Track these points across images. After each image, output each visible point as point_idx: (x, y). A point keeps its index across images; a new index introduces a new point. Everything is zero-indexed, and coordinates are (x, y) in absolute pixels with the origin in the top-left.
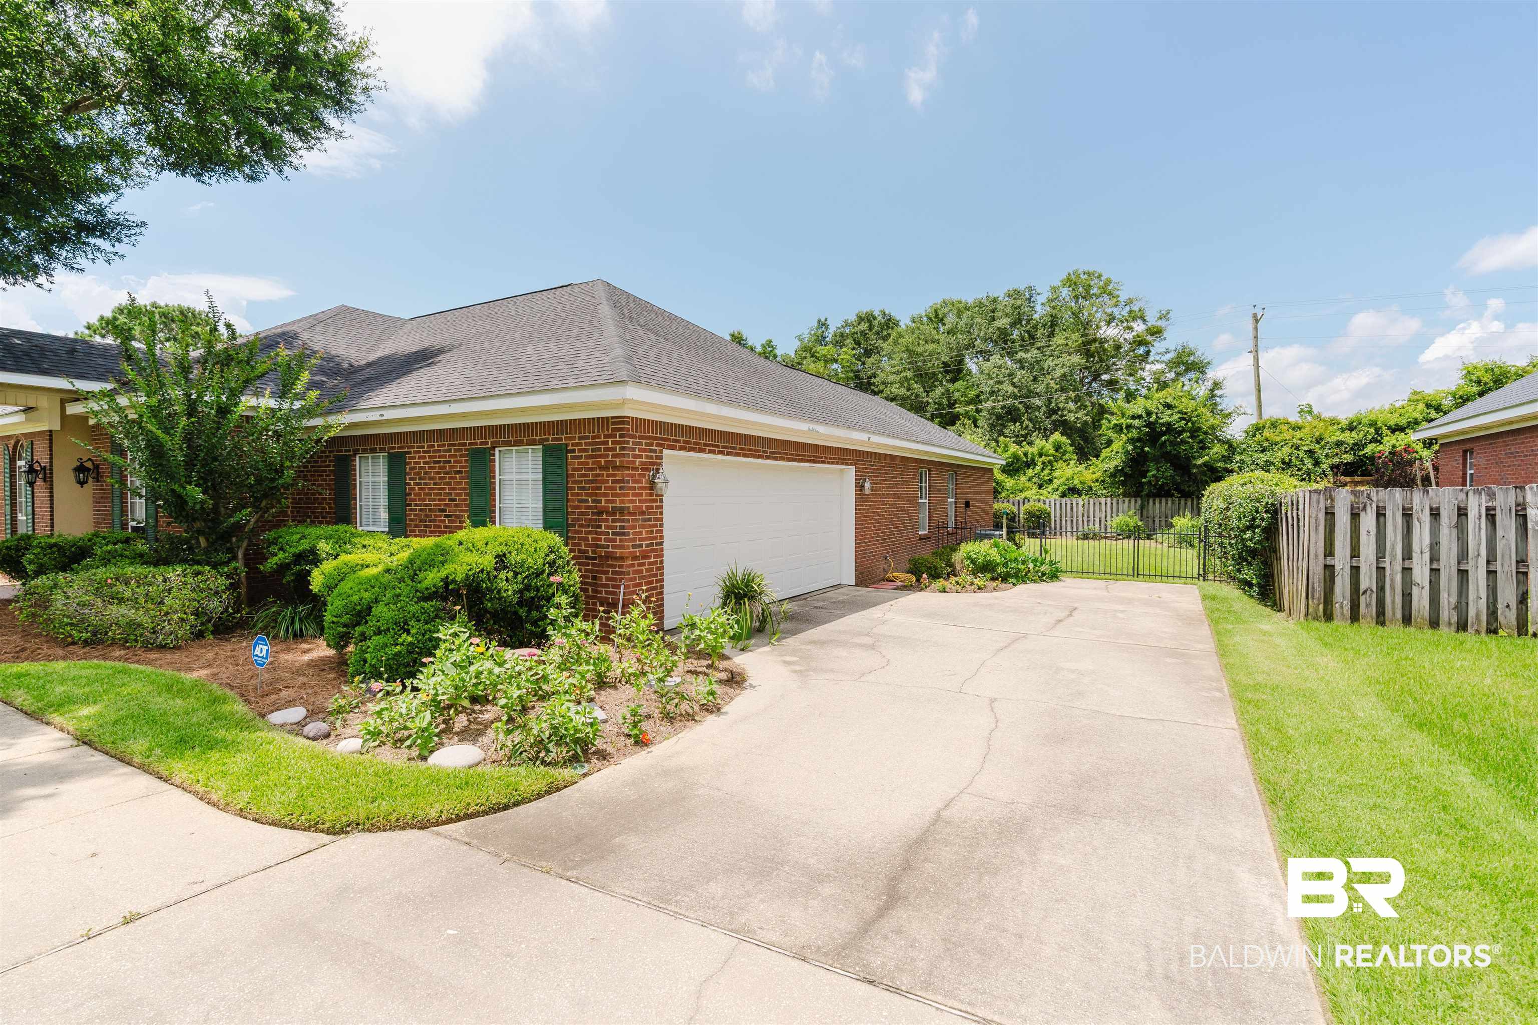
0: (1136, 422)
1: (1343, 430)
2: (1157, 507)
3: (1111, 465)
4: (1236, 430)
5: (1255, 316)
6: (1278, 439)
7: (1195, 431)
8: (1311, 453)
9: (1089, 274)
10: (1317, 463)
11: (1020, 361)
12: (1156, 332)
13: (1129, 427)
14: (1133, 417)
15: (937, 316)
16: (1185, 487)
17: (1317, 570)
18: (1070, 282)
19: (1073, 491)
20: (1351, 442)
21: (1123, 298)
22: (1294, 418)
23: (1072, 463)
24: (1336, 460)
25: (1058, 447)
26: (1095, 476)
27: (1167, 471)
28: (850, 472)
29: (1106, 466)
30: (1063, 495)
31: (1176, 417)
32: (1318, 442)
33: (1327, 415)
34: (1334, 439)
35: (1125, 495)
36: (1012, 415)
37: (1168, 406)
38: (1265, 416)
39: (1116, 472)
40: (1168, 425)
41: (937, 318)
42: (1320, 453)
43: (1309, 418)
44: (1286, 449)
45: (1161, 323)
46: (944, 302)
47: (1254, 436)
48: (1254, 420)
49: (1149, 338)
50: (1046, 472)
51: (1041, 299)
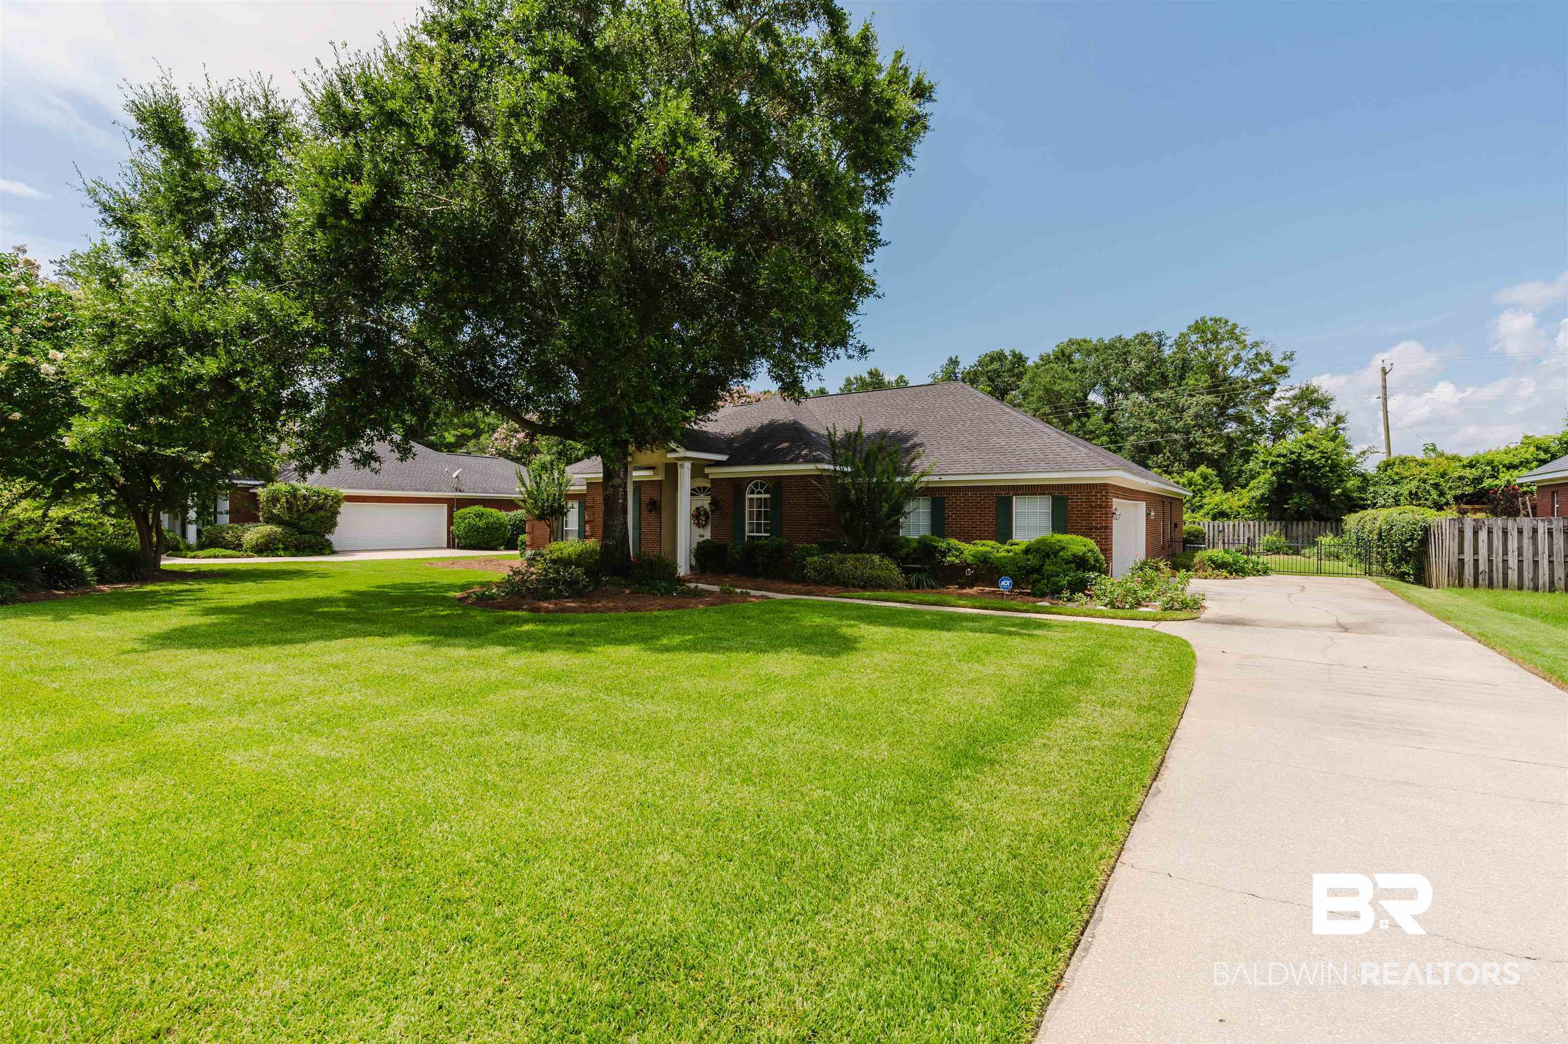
0: (1282, 460)
1: (1464, 467)
2: (1299, 529)
3: (1257, 493)
4: (1369, 466)
5: (1383, 369)
6: (1407, 474)
7: (1334, 467)
8: (1436, 486)
9: (1216, 321)
10: (1442, 494)
11: (1156, 400)
12: (1282, 371)
13: (1274, 464)
14: (1279, 456)
15: (1063, 355)
16: (1324, 513)
17: (1454, 561)
18: (1199, 327)
19: (1223, 514)
20: (1471, 477)
21: (1249, 340)
22: (1420, 456)
23: (1219, 491)
24: (1459, 492)
25: (1205, 477)
26: (1241, 503)
27: (1308, 499)
28: (1142, 505)
29: (1253, 494)
30: (1214, 518)
31: (1318, 456)
32: (1442, 477)
33: (1449, 452)
34: (1456, 474)
35: (1269, 518)
36: (1154, 449)
37: (1310, 447)
38: (1394, 454)
39: (1263, 498)
40: (1311, 462)
41: (1063, 356)
42: (1445, 486)
43: (1433, 455)
44: (1415, 483)
45: (1286, 363)
46: (1070, 341)
47: (1385, 470)
48: (1384, 458)
49: (1274, 377)
50: (1197, 499)
51: (1169, 342)
